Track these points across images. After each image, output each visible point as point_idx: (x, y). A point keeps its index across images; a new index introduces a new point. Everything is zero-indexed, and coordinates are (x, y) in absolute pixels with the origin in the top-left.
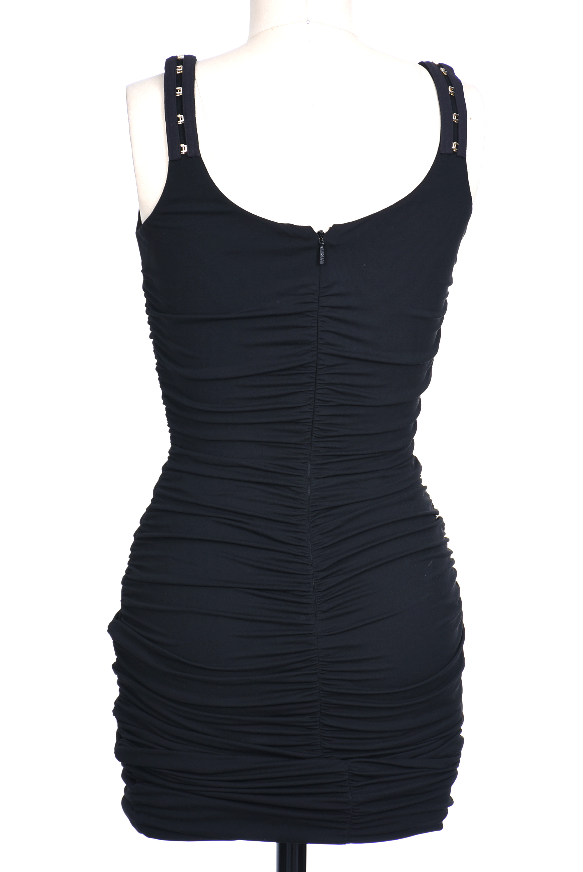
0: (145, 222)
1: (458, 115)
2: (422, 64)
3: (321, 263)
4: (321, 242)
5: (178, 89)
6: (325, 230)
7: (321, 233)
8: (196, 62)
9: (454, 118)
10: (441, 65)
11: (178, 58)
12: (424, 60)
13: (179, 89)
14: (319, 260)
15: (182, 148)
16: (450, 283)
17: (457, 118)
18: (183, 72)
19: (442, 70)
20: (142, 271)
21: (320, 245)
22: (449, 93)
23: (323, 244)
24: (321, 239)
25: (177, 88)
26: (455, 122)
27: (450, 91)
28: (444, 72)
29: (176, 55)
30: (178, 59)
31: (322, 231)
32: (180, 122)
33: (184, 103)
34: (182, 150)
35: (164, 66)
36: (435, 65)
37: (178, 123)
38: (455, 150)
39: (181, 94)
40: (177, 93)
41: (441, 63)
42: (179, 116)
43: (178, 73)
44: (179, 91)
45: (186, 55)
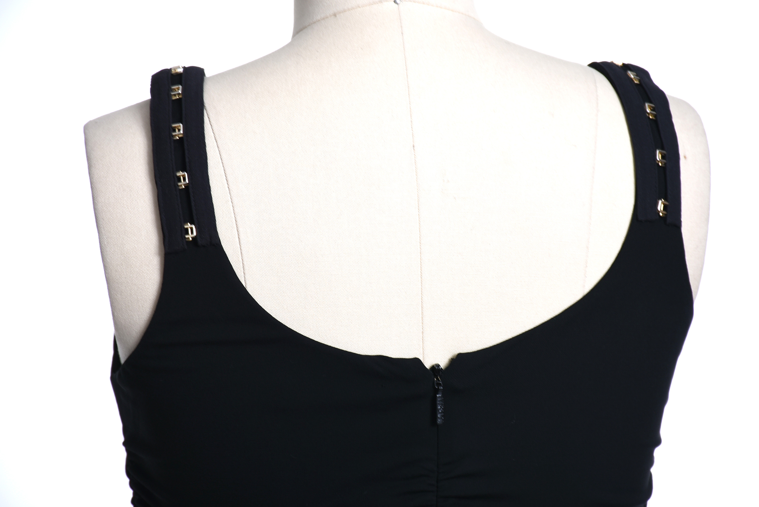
0: (127, 361)
1: (664, 152)
2: (594, 65)
3: (439, 421)
4: (439, 385)
5: (175, 127)
6: (443, 363)
7: (435, 368)
8: (205, 78)
9: (659, 157)
10: (627, 67)
11: (173, 73)
12: (599, 60)
13: (178, 126)
14: (434, 417)
15: (187, 229)
16: (657, 442)
17: (663, 157)
18: (182, 96)
19: (632, 75)
20: (125, 444)
21: (437, 391)
22: (647, 115)
23: (441, 389)
24: (437, 379)
25: (174, 125)
26: (660, 164)
27: (648, 110)
28: (634, 80)
29: (169, 68)
30: (172, 75)
31: (438, 366)
32: (182, 184)
33: (186, 152)
34: (187, 233)
35: (150, 87)
36: (617, 66)
37: (178, 186)
38: (662, 213)
39: (180, 136)
40: (174, 134)
41: (626, 62)
42: (180, 174)
43: (174, 98)
44: (177, 130)
45: (186, 66)
